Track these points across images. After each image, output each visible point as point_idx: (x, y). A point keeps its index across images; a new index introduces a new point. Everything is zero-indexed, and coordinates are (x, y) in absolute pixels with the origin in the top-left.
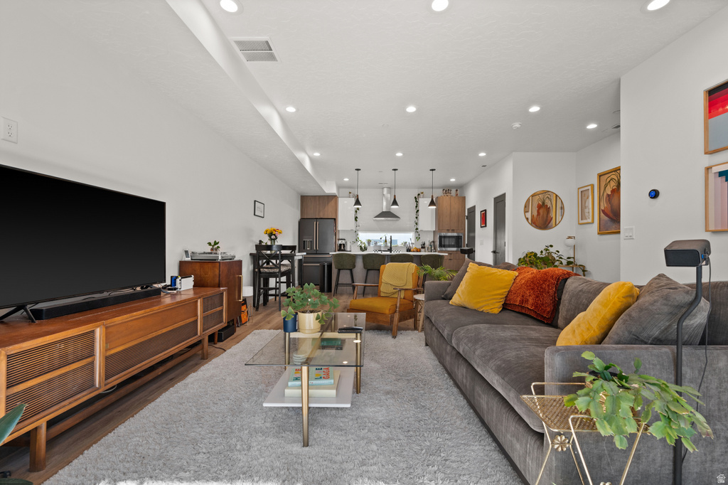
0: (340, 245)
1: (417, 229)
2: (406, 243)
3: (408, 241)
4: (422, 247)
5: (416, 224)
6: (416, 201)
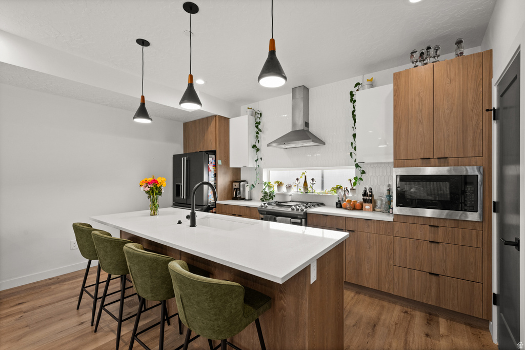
0: (235, 190)
4: (365, 201)
6: (353, 101)
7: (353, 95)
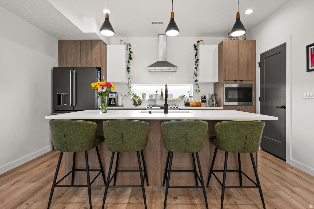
0: (110, 99)
1: (196, 81)
2: (183, 96)
3: (187, 95)
4: (203, 101)
5: (196, 75)
6: (196, 50)
7: (196, 47)
